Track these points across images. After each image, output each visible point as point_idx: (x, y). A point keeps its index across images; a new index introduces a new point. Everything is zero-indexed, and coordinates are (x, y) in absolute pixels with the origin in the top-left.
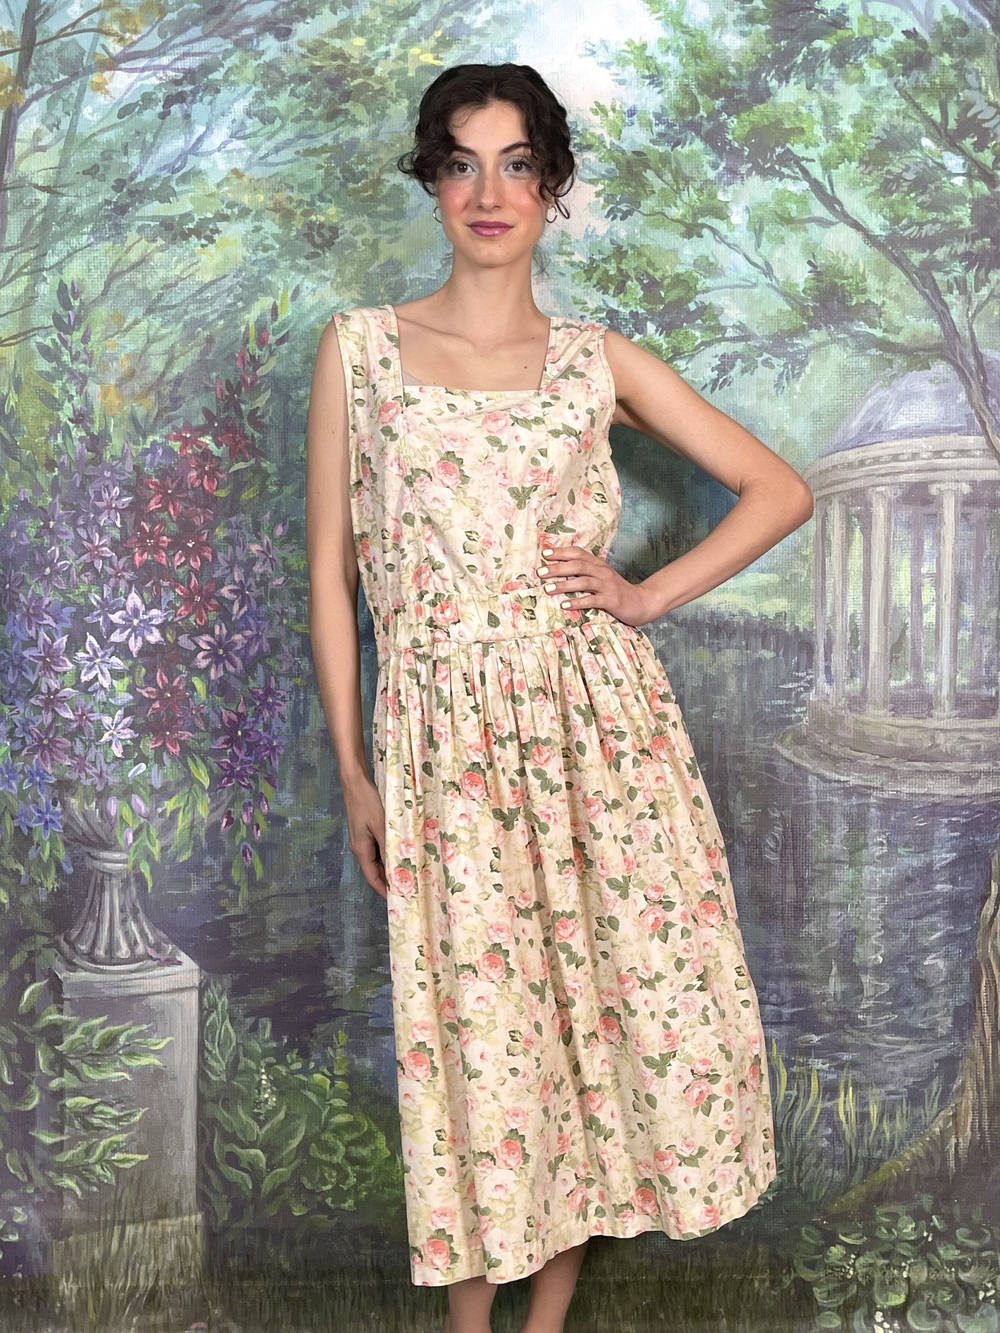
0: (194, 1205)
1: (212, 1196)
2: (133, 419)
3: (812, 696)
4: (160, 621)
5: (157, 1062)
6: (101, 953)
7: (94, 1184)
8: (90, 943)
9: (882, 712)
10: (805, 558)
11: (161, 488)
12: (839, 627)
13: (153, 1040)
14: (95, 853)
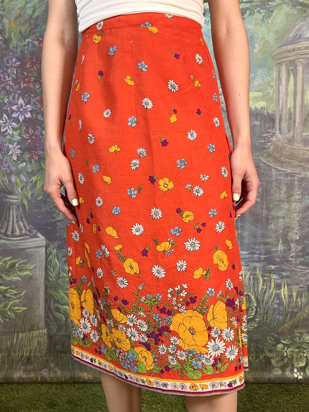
0: (44, 326)
1: (50, 323)
2: (20, 33)
3: (274, 139)
4: (30, 109)
5: (30, 273)
6: (9, 233)
7: (7, 318)
8: (5, 229)
9: (300, 145)
10: (272, 86)
11: (31, 59)
12: (284, 113)
13: (29, 265)
14: (6, 196)
